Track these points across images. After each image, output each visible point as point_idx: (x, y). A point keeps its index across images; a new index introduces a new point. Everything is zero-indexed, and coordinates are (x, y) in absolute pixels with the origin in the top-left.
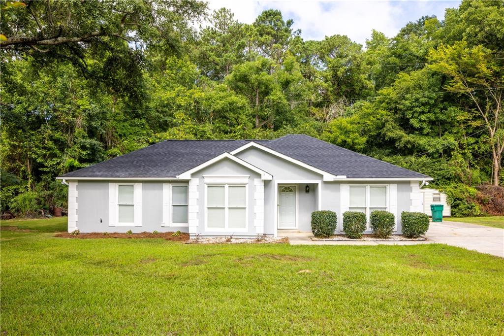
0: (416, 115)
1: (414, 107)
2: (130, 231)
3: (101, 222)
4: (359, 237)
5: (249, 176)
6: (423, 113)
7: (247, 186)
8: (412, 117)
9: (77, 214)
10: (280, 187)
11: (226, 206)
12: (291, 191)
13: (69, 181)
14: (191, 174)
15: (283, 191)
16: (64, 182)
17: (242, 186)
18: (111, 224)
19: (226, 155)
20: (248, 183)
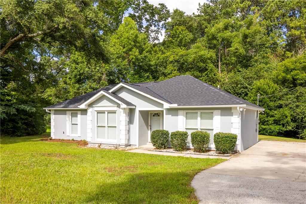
3: (64, 133)
5: (117, 105)
7: (117, 112)
9: (54, 129)
10: (151, 113)
11: (106, 125)
12: (159, 116)
13: (50, 110)
14: (85, 105)
15: (154, 116)
16: (47, 111)
17: (114, 112)
18: (68, 134)
19: (102, 92)
20: (117, 110)
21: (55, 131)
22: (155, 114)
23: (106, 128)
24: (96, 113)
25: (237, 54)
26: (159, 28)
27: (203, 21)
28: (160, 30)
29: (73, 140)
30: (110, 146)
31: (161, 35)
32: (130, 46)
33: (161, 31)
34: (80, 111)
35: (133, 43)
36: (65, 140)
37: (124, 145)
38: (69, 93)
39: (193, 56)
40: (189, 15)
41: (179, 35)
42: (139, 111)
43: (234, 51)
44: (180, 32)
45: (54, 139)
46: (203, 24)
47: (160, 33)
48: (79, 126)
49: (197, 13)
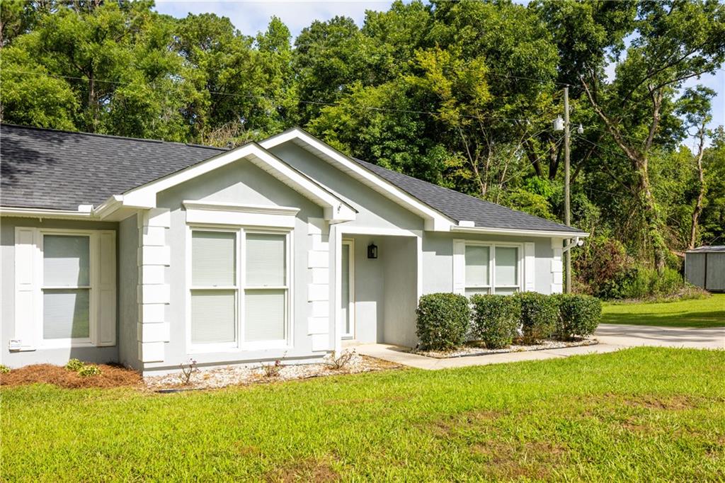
0: (388, 152)
1: (384, 139)
5: (298, 209)
6: (397, 150)
7: (291, 236)
8: (382, 156)
11: (241, 285)
14: (157, 194)
19: (254, 150)
20: (293, 228)
42: (343, 235)
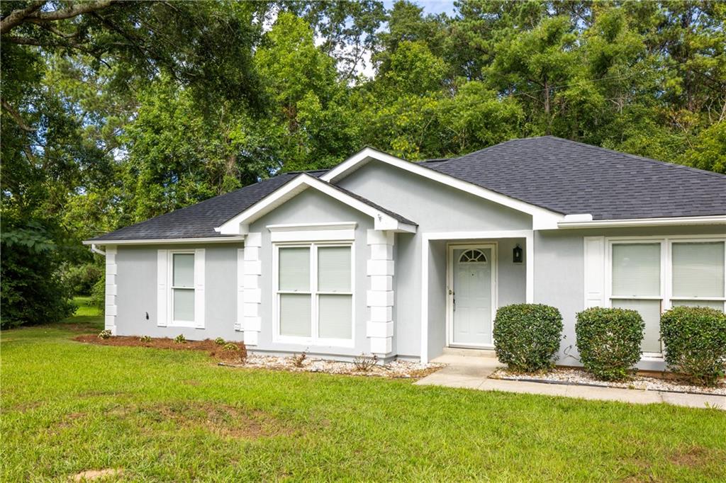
2: (181, 336)
3: (148, 317)
4: (619, 378)
5: (355, 223)
7: (353, 247)
9: (116, 304)
10: (454, 250)
11: (313, 290)
12: (482, 259)
13: (104, 248)
14: (241, 224)
15: (464, 259)
16: (94, 249)
17: (345, 247)
18: (161, 322)
19: (304, 179)
20: (354, 240)
21: (118, 311)
22: (469, 253)
23: (314, 298)
24: (276, 249)
25: (587, 105)
26: (359, 47)
27: (469, 33)
28: (361, 53)
29: (181, 339)
30: (330, 362)
31: (362, 67)
32: (299, 87)
33: (364, 56)
34: (204, 250)
35: (305, 79)
36: (154, 340)
37: (384, 357)
38: (128, 210)
39: (465, 114)
40: (433, 14)
41: (412, 61)
42: (430, 241)
43: (578, 98)
44: (416, 56)
45: (115, 335)
46: (471, 39)
47: (361, 60)
48: (200, 297)
49: (451, 14)
